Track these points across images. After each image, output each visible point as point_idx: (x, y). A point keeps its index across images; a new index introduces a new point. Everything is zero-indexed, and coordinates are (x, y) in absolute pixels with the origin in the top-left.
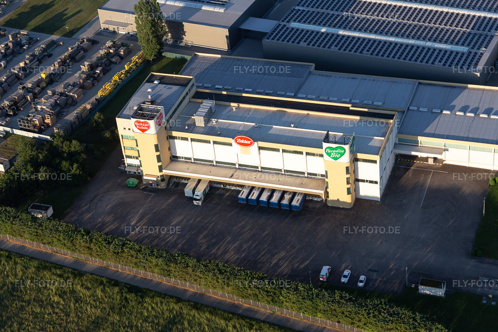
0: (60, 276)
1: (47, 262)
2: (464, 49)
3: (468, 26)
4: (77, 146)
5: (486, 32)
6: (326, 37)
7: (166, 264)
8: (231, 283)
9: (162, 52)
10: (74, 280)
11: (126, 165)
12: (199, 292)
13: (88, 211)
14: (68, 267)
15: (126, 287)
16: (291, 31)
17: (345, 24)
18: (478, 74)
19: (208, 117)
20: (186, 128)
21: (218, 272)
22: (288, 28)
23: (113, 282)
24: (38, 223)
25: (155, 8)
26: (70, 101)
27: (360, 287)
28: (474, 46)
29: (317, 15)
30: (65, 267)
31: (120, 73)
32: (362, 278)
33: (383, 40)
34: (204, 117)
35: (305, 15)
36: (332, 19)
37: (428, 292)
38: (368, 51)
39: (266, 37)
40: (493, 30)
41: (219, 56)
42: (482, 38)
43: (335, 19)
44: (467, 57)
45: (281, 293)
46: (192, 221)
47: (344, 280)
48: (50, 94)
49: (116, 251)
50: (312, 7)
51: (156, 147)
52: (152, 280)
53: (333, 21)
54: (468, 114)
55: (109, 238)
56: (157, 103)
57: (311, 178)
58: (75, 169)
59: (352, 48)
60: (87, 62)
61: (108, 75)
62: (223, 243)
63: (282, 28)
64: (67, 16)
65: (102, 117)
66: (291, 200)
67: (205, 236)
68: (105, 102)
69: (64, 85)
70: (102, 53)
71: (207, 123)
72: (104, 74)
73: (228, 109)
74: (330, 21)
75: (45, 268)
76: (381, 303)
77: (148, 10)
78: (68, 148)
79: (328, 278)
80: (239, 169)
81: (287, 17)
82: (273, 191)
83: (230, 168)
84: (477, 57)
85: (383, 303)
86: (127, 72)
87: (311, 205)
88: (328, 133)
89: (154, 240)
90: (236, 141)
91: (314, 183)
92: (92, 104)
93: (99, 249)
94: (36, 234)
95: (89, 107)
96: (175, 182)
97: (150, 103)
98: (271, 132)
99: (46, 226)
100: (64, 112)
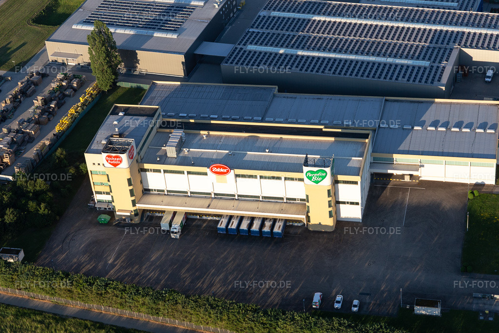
0: (41, 322)
1: (25, 308)
2: (426, 63)
3: (426, 40)
4: (42, 185)
5: (445, 45)
6: (285, 58)
7: (154, 303)
8: (224, 318)
9: (117, 82)
10: (56, 325)
11: (96, 201)
12: (189, 329)
13: (61, 251)
14: (48, 313)
15: (113, 329)
16: (248, 54)
17: (303, 43)
18: (444, 88)
19: (180, 147)
20: (158, 159)
21: (209, 307)
22: (245, 51)
23: (98, 325)
24: (12, 268)
25: (108, 37)
26: (27, 138)
27: (354, 312)
28: (435, 60)
29: (272, 36)
30: (45, 312)
31: (76, 106)
32: (356, 302)
33: (343, 59)
34: (176, 147)
35: (261, 37)
36: (289, 40)
37: (424, 312)
38: (330, 70)
39: (224, 61)
40: (451, 43)
41: (179, 83)
42: (442, 51)
43: (291, 40)
44: (430, 72)
45: (277, 325)
46: (172, 255)
47: (337, 306)
48: (6, 132)
49: (99, 292)
50: (267, 28)
51: (129, 180)
52: (138, 320)
53: (290, 42)
54: (440, 129)
55: (90, 280)
56: (125, 136)
57: (290, 203)
58: (43, 209)
59: (313, 68)
60: (39, 96)
61: (63, 108)
62: (207, 276)
63: (240, 51)
64: (11, 50)
65: (64, 152)
66: (273, 227)
67: (187, 270)
68: (63, 137)
69: (19, 122)
70: (55, 87)
71: (179, 153)
72: (59, 108)
73: (198, 138)
74: (287, 42)
75: (24, 315)
76: (381, 327)
77: (102, 40)
78: (33, 188)
79: (320, 305)
80: (215, 198)
81: (242, 40)
82: (252, 219)
83: (206, 197)
84: (440, 70)
85: (383, 327)
86: (83, 104)
87: (292, 231)
88: (307, 156)
89: (134, 278)
90: (212, 170)
91: (294, 208)
92: (51, 140)
93: (80, 292)
94: (11, 280)
95: (47, 143)
96: (148, 216)
97: (118, 136)
98: (246, 158)
99: (21, 271)
100: (21, 150)
